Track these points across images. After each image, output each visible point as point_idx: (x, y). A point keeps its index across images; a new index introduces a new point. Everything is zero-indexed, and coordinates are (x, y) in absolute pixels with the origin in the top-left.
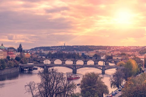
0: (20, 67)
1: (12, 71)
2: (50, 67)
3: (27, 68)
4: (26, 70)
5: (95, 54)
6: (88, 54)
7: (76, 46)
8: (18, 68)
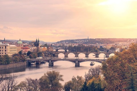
0: (27, 61)
1: (18, 66)
2: (54, 61)
3: (34, 62)
4: (33, 64)
5: (112, 47)
6: (105, 47)
7: (98, 39)
8: (25, 62)
